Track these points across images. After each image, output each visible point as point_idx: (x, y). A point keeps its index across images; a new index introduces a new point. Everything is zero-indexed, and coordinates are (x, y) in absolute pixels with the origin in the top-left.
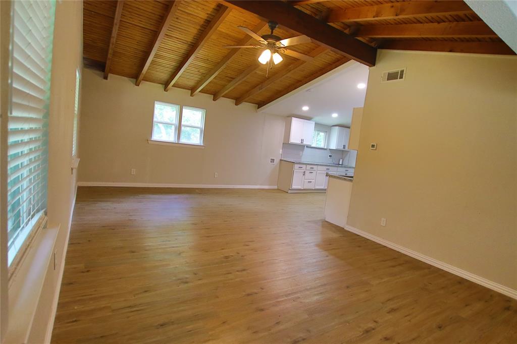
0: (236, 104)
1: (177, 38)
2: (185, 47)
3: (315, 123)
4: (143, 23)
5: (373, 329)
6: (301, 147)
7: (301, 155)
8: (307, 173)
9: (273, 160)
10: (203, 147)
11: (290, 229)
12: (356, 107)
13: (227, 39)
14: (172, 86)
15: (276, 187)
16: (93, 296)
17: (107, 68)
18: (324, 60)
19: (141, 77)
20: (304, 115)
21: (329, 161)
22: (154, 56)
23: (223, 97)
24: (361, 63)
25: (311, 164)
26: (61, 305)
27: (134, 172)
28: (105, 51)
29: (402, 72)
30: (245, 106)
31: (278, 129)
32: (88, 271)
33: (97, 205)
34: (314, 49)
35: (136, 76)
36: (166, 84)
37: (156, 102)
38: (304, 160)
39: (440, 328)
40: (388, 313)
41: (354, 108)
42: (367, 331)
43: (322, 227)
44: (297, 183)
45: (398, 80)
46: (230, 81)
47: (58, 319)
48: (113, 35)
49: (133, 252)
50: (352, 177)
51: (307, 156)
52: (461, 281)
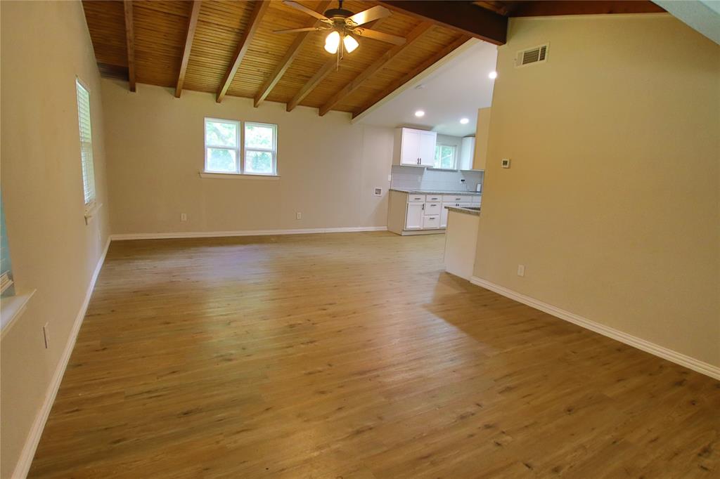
0: (321, 115)
1: (217, 25)
2: (232, 36)
3: (438, 135)
4: (166, 7)
5: (473, 414)
6: (418, 170)
7: (419, 181)
8: (428, 206)
9: (378, 191)
10: (278, 178)
11: (391, 284)
12: (481, 107)
13: (288, 20)
14: (226, 94)
15: (385, 228)
16: (104, 380)
17: (132, 76)
18: (434, 40)
19: (180, 83)
20: (417, 123)
21: (462, 188)
22: (190, 53)
23: (300, 104)
24: (484, 40)
25: (433, 194)
26: (62, 392)
27: (184, 217)
28: (123, 52)
29: (544, 49)
30: (333, 116)
31: (383, 146)
32: (104, 349)
33: (131, 264)
34: (416, 25)
35: (173, 83)
36: (217, 92)
37: (206, 119)
38: (424, 188)
39: (569, 411)
40: (501, 393)
41: (479, 110)
42: (462, 417)
43: (439, 281)
44: (414, 221)
45: (539, 62)
46: (305, 82)
47: (55, 408)
48: (127, 28)
49: (168, 323)
50: (479, 209)
51: (428, 183)
52: (622, 348)
